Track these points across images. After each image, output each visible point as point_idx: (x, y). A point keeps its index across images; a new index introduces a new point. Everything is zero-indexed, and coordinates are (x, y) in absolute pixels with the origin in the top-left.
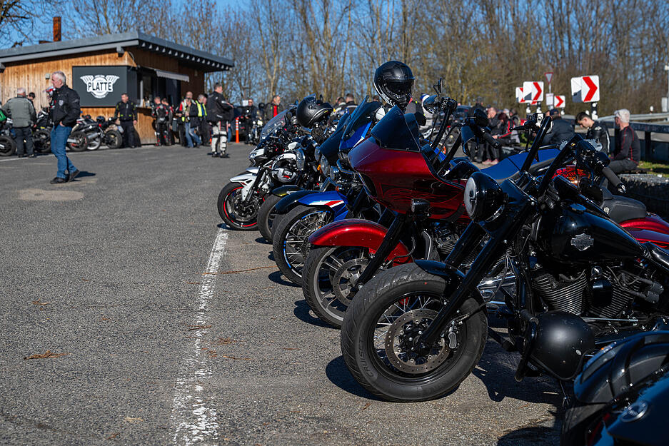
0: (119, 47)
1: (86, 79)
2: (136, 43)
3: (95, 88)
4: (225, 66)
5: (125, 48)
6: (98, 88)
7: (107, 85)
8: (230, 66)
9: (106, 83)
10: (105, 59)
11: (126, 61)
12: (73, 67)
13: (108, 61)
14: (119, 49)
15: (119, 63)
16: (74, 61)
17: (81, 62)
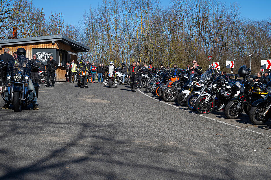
0: (53, 41)
1: (38, 54)
2: (61, 39)
3: (42, 57)
4: (87, 50)
5: (55, 41)
6: (43, 58)
7: (47, 57)
8: (89, 50)
9: (46, 56)
10: (47, 46)
11: (56, 47)
12: (32, 48)
13: (48, 46)
14: (53, 42)
15: (53, 47)
16: (33, 46)
17: (36, 46)
